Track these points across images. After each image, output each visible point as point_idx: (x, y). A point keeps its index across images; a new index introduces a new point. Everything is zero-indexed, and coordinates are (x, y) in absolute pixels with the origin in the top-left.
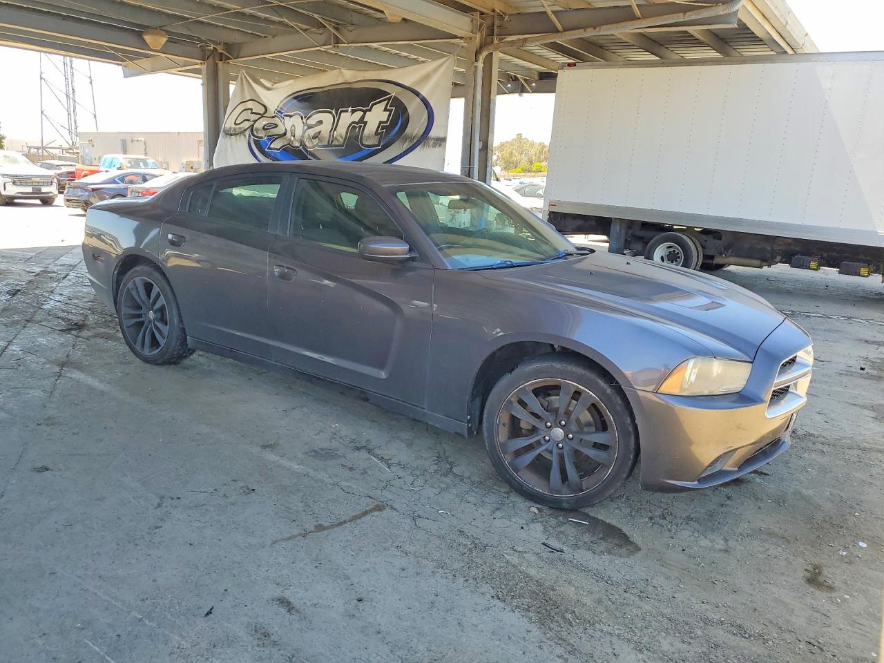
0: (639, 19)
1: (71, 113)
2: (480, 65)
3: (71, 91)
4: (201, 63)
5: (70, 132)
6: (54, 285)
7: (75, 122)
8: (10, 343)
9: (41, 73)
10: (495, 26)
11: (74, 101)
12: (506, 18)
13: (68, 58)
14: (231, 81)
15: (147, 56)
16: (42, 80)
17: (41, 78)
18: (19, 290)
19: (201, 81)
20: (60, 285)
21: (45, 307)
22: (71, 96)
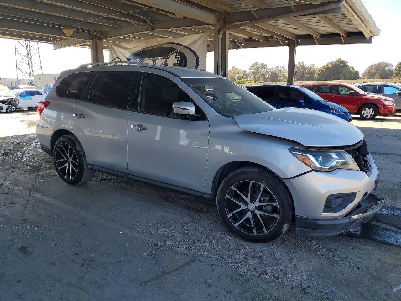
0: (295, 12)
1: (30, 66)
2: (221, 37)
3: (30, 57)
4: (90, 41)
5: (30, 75)
6: (26, 149)
7: (32, 71)
8: (5, 180)
9: (16, 49)
10: (227, 18)
11: (31, 61)
12: (232, 14)
13: (28, 42)
14: (104, 49)
15: (65, 39)
16: (16, 52)
17: (16, 51)
18: (9, 152)
19: (90, 50)
20: (28, 149)
21: (21, 161)
22: (30, 59)
